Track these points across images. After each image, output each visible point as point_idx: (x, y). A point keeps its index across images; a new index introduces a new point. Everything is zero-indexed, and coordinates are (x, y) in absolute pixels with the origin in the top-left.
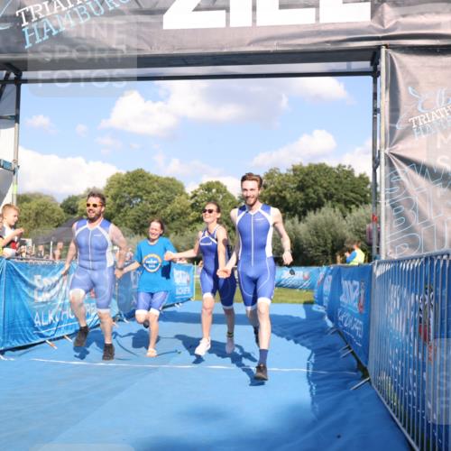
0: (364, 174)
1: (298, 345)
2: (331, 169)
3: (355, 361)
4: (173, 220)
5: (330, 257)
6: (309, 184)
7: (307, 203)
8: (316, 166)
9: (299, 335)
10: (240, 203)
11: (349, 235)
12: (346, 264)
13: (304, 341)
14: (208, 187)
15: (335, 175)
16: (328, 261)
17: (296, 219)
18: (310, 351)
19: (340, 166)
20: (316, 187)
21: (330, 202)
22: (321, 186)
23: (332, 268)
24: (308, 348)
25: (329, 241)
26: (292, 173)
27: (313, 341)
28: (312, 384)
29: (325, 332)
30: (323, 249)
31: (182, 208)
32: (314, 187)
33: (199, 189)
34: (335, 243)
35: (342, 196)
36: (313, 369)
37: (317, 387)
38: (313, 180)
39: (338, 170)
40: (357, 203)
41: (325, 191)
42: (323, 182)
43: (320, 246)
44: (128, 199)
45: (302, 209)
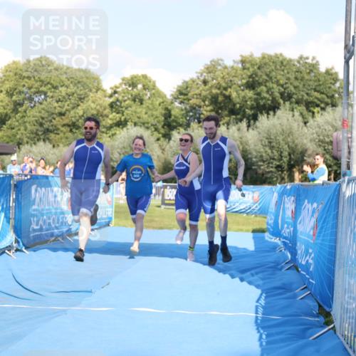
0: (333, 68)
1: (244, 283)
2: (291, 60)
3: (316, 304)
5: (285, 175)
6: (261, 80)
7: (258, 104)
8: (270, 57)
9: (243, 271)
10: (172, 103)
11: (311, 147)
12: (307, 183)
13: (251, 279)
14: (132, 83)
15: (295, 70)
16: (283, 179)
17: (244, 124)
18: (259, 292)
19: (301, 58)
20: (271, 85)
21: (287, 104)
22: (277, 82)
23: (288, 187)
24: (257, 287)
25: (285, 154)
26: (240, 66)
27: (263, 279)
28: (262, 331)
29: (279, 267)
30: (278, 163)
31: (98, 107)
32: (268, 84)
33: (121, 84)
34: (292, 156)
35: (303, 96)
36: (263, 314)
37: (267, 336)
38: (267, 75)
39: (299, 62)
40: (323, 105)
41: (283, 90)
42: (279, 77)
43: (274, 159)
44: (27, 95)
45: (253, 112)
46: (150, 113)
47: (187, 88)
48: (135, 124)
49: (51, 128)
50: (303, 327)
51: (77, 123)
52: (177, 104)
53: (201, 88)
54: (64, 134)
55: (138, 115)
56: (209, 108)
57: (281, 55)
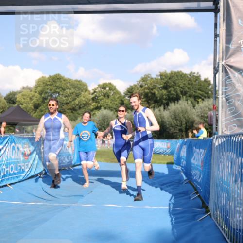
0: (208, 78)
1: (163, 191)
2: (186, 75)
3: (201, 202)
4: (80, 108)
5: (184, 134)
6: (171, 85)
7: (169, 97)
8: (175, 73)
9: (162, 185)
10: (124, 97)
11: (197, 119)
13: (167, 189)
14: (104, 87)
15: (188, 79)
16: (182, 136)
17: (162, 108)
18: (171, 195)
19: (191, 73)
20: (176, 87)
21: (184, 97)
22: (179, 86)
23: (185, 140)
24: (170, 193)
25: (184, 123)
26: (159, 78)
27: (173, 189)
28: (172, 216)
29: (181, 182)
30: (180, 128)
31: (86, 100)
32: (174, 87)
33: (98, 88)
34: (187, 124)
35: (192, 93)
36: (173, 207)
37: (175, 219)
38: (174, 82)
39: (190, 75)
40: (203, 98)
41: (182, 90)
42: (180, 83)
43: (178, 126)
44: (50, 94)
45: (166, 101)
46: (113, 102)
47: (132, 89)
48: (105, 108)
49: (62, 111)
50: (194, 214)
51: (75, 108)
52: (127, 98)
53: (139, 89)
54: (69, 113)
55: (107, 103)
56: (144, 100)
57: (181, 72)
